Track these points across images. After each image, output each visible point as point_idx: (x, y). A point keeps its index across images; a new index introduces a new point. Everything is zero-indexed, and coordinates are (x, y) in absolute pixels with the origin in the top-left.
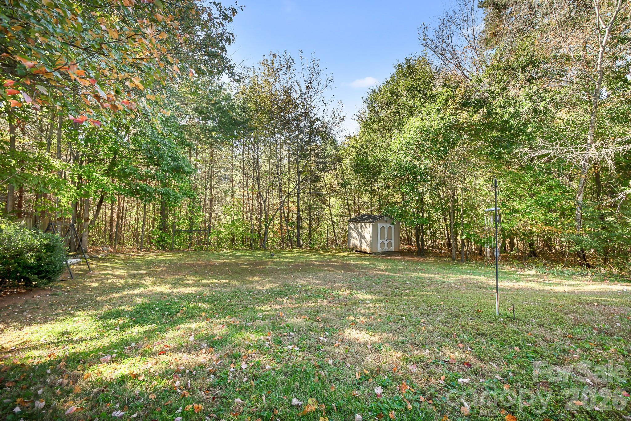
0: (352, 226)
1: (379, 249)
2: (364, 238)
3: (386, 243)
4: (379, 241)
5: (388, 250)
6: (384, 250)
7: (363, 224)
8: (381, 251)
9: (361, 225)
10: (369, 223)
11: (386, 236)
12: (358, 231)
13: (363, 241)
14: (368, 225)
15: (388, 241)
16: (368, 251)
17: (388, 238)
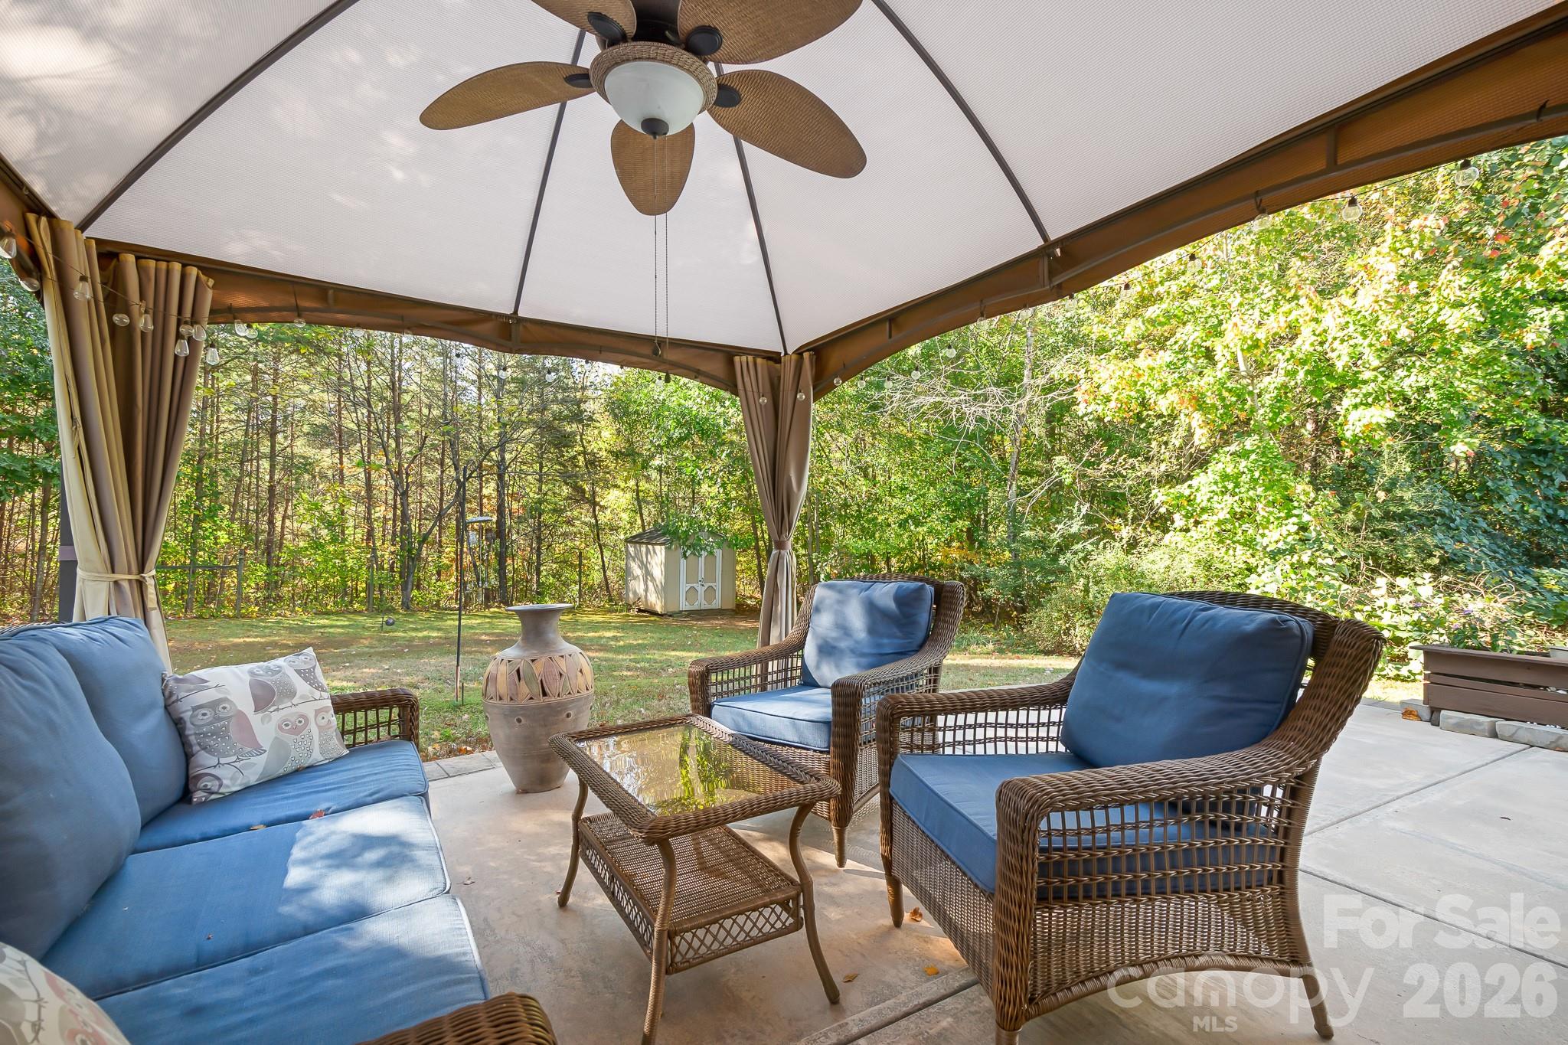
0: (631, 549)
1: (684, 605)
2: (653, 580)
3: (701, 590)
4: (684, 587)
5: (705, 606)
6: (696, 607)
7: (650, 547)
8: (689, 608)
9: (647, 549)
10: (661, 544)
11: (701, 575)
12: (642, 562)
13: (650, 584)
14: (657, 548)
15: (707, 585)
16: (659, 609)
17: (705, 580)
